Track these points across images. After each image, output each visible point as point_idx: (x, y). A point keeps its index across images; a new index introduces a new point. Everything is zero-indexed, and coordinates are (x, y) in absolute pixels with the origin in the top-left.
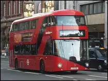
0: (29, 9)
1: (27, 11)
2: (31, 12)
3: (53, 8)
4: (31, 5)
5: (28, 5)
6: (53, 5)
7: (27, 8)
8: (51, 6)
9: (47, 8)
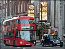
0: (31, 9)
1: (30, 10)
2: (32, 10)
3: (47, 7)
4: (32, 6)
5: (30, 6)
6: (47, 6)
7: (30, 8)
8: (45, 6)
9: (43, 8)
